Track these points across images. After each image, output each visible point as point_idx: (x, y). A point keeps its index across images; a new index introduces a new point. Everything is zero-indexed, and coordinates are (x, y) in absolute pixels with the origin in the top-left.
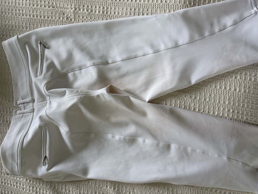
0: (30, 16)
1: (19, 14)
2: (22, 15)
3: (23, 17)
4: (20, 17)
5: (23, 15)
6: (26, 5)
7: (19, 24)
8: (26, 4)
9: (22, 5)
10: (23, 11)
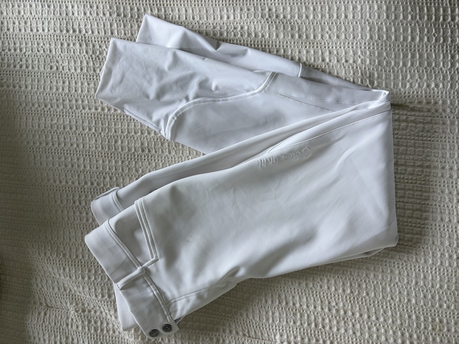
0: (96, 109)
1: (76, 106)
2: (81, 108)
3: (83, 111)
4: (79, 111)
5: (84, 108)
6: (88, 91)
7: (76, 122)
8: (88, 89)
9: (82, 91)
10: (83, 101)
